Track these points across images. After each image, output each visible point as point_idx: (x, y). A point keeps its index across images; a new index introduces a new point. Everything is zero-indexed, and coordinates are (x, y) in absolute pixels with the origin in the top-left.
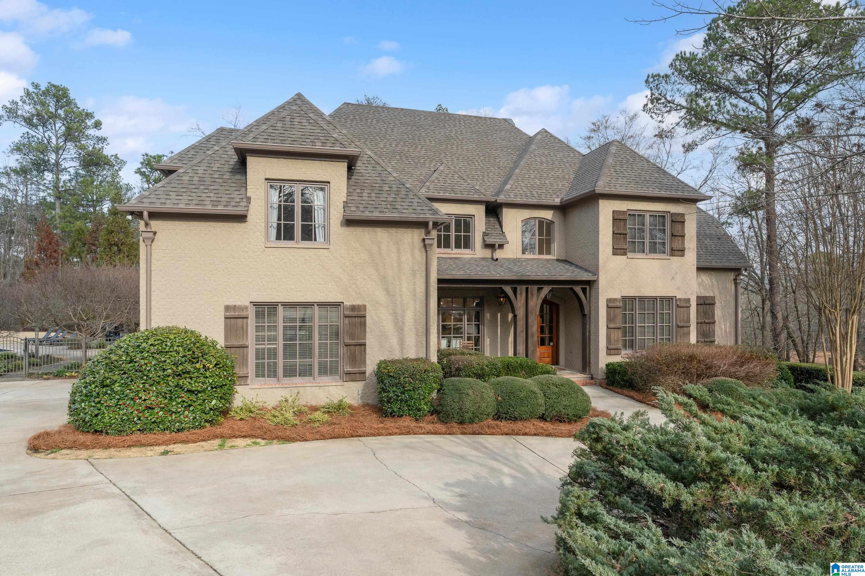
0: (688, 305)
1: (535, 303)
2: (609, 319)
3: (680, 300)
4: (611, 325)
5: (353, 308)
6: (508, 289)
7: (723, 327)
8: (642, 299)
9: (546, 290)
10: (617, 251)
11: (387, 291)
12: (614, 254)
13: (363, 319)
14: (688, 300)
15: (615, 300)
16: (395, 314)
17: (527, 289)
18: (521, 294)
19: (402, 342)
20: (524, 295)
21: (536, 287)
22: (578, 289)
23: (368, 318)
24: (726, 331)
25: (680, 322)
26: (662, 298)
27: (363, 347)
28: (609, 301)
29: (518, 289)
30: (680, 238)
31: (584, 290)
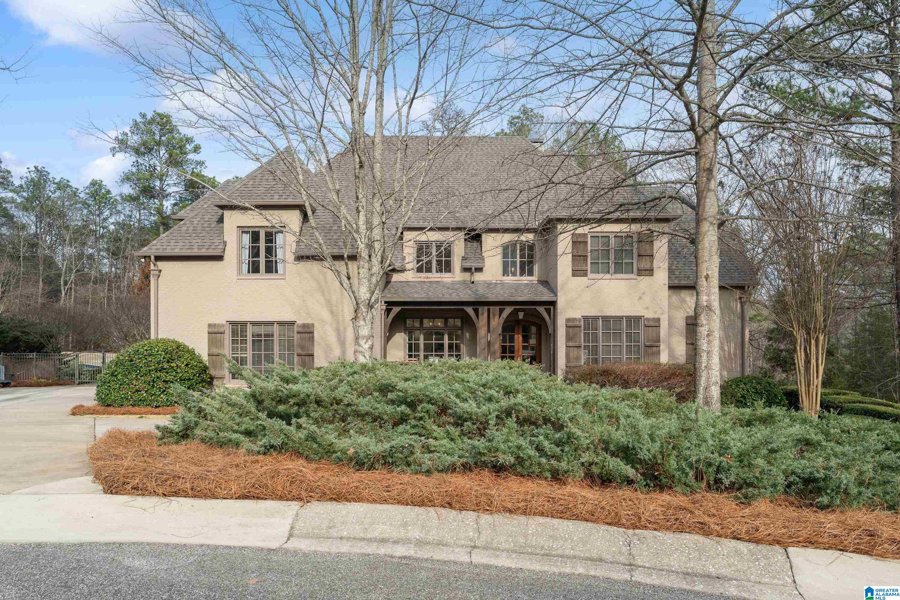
0: (657, 324)
1: (497, 322)
2: (569, 338)
3: (648, 319)
4: (571, 344)
5: (304, 326)
6: (470, 310)
7: (726, 348)
8: (606, 319)
9: (508, 310)
10: (577, 272)
11: (332, 312)
12: (573, 275)
13: (311, 335)
14: (658, 320)
15: (574, 320)
16: (338, 330)
17: (489, 310)
18: (483, 314)
19: (344, 352)
20: (486, 315)
21: (498, 308)
22: (541, 310)
23: (316, 334)
24: (730, 353)
25: (648, 341)
26: (629, 319)
27: (311, 357)
28: (568, 320)
29: (480, 310)
30: (647, 258)
31: (548, 311)
